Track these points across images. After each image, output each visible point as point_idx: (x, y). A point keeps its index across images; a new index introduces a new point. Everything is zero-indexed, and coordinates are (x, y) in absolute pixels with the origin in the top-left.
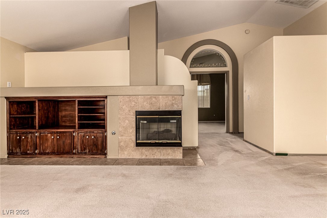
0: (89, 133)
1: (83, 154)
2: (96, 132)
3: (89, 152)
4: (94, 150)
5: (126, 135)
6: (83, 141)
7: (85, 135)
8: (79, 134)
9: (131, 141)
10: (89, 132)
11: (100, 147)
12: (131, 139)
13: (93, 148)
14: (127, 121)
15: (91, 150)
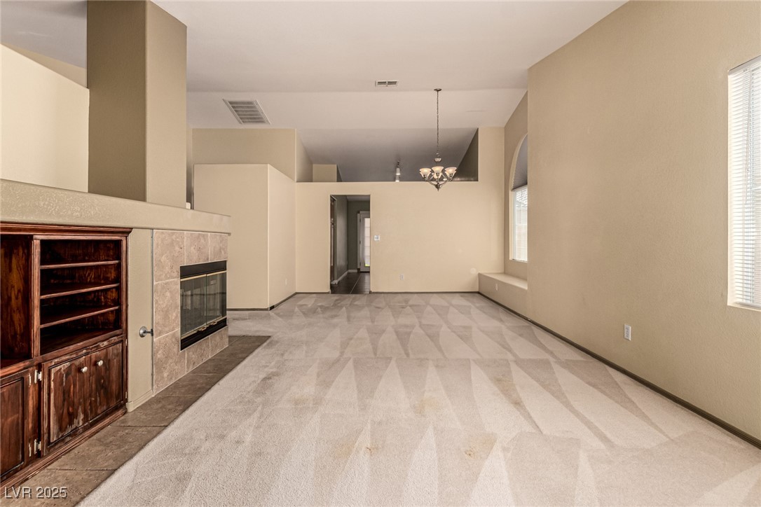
0: (87, 354)
1: (68, 439)
2: (106, 343)
3: (85, 420)
4: (100, 404)
5: (167, 329)
6: (66, 393)
7: (73, 367)
8: (53, 371)
9: (174, 340)
10: (84, 351)
11: (114, 387)
12: (173, 335)
13: (96, 401)
14: (168, 294)
15: (91, 410)
